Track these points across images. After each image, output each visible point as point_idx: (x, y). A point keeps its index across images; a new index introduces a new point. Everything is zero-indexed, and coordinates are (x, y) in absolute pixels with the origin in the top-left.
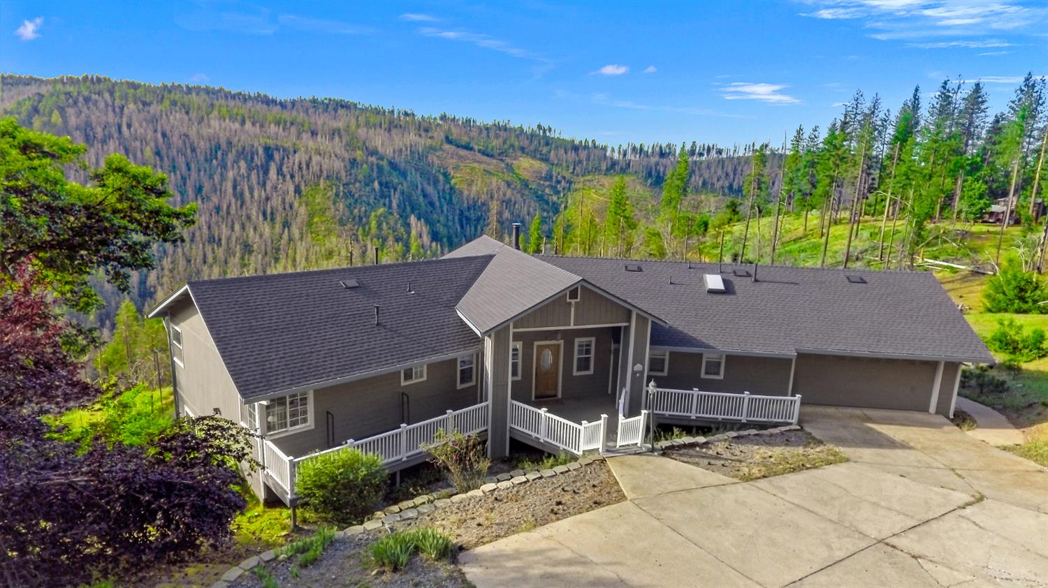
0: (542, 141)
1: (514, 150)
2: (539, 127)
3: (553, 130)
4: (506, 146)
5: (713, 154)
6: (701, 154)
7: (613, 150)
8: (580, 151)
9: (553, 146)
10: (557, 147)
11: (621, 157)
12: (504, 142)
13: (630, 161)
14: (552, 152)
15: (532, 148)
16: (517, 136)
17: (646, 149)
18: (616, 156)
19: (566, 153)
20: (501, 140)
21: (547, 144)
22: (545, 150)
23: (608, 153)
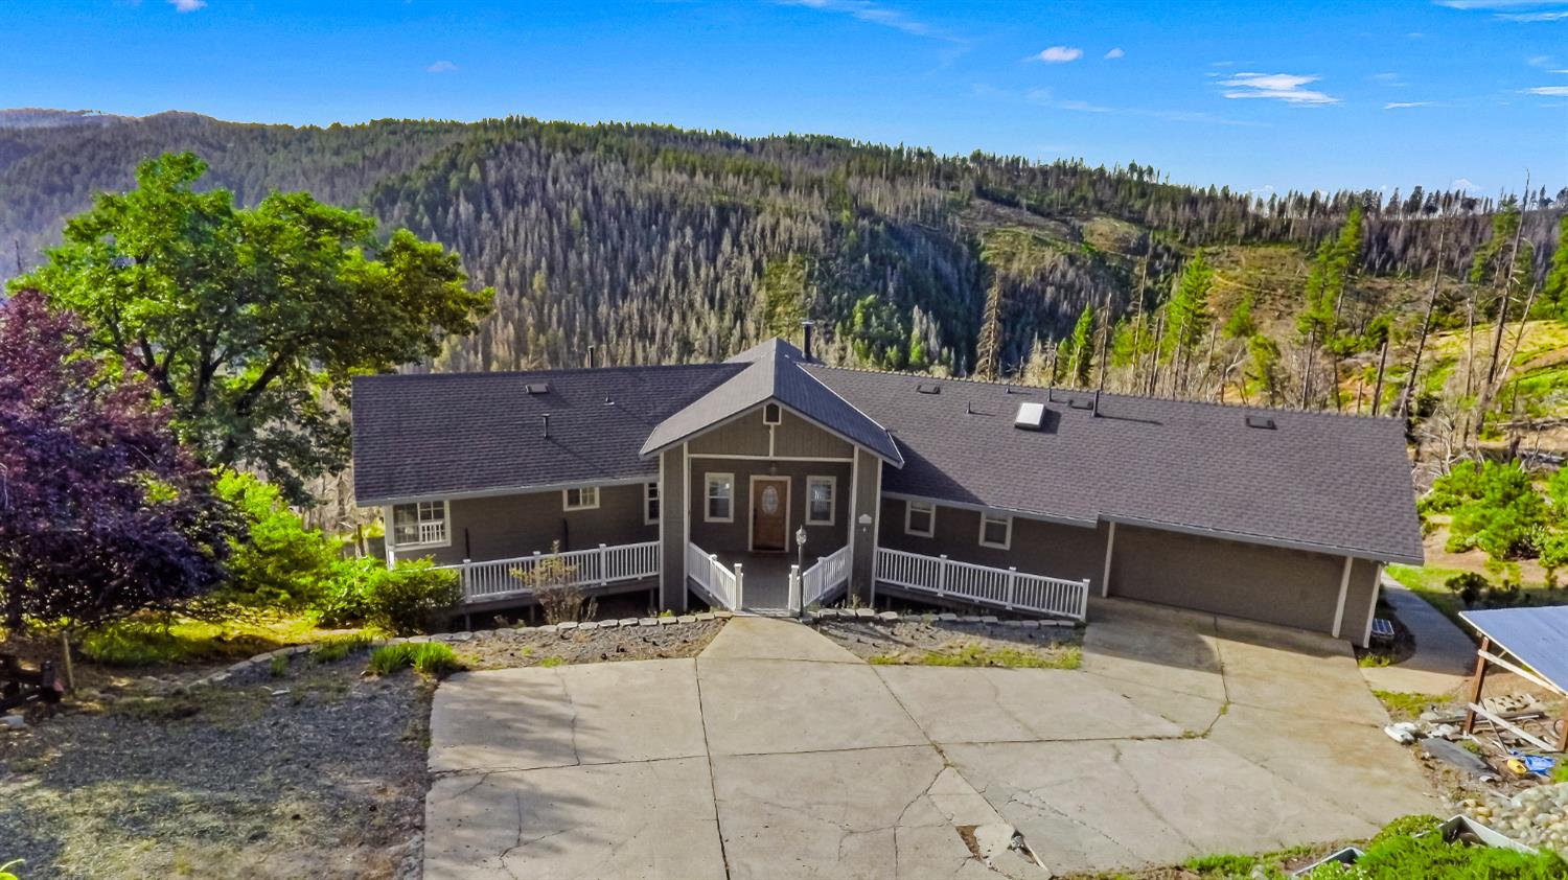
0: (1134, 191)
1: (1085, 204)
2: (1133, 167)
3: (1155, 172)
4: (1073, 200)
5: (1457, 209)
6: (1430, 209)
7: (1260, 204)
8: (1199, 206)
9: (1153, 197)
10: (1159, 200)
11: (1275, 214)
12: (1071, 194)
13: (1289, 221)
14: (1151, 207)
15: (1118, 200)
16: (1093, 184)
17: (1322, 200)
18: (1266, 212)
19: (1174, 208)
20: (1065, 191)
21: (1143, 195)
22: (1138, 205)
23: (1252, 208)
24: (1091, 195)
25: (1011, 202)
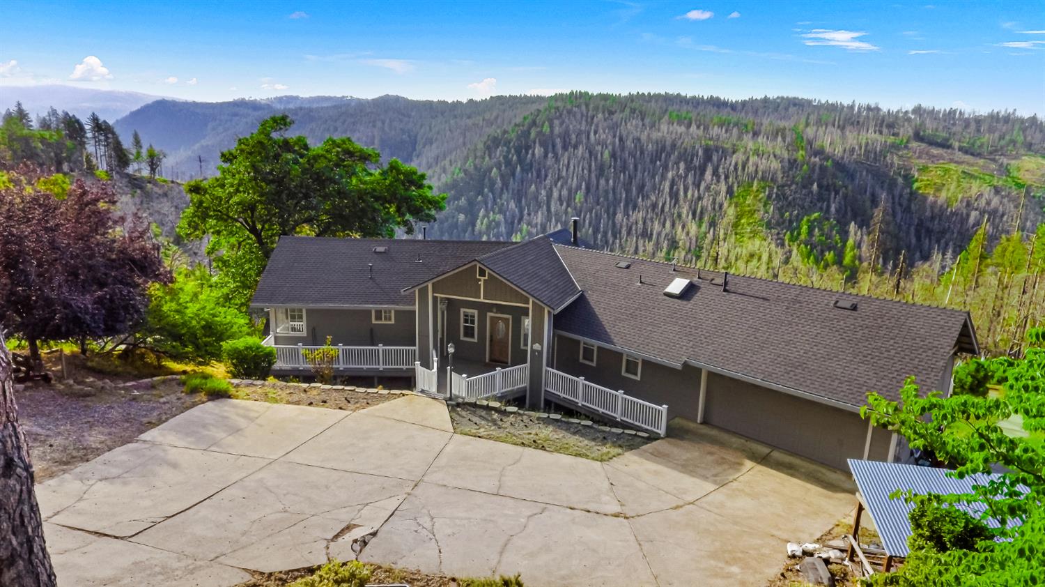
1: (1014, 146)
24: (1020, 139)
25: (945, 145)
